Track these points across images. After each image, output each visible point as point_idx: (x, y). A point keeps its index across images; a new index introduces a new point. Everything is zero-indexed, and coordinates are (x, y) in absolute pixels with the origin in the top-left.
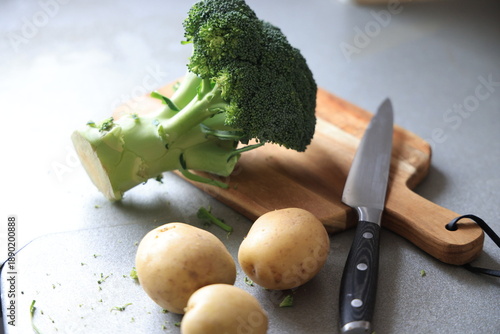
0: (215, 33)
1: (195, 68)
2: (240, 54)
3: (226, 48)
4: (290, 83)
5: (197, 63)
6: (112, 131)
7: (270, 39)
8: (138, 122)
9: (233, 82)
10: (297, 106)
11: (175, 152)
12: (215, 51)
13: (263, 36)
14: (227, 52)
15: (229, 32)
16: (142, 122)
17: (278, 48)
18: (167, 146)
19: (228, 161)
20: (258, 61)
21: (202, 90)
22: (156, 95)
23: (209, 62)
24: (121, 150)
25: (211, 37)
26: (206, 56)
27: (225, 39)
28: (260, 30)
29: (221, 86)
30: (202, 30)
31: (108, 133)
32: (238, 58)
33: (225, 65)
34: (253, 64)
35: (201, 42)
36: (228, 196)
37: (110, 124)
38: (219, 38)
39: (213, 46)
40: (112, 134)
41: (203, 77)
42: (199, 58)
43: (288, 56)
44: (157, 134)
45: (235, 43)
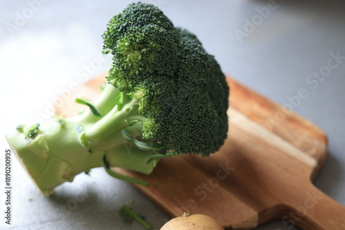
0: (132, 47)
1: (113, 81)
2: (157, 69)
3: (144, 62)
4: (206, 94)
5: (115, 75)
6: (37, 138)
7: (187, 51)
8: (64, 127)
9: (150, 98)
10: (213, 118)
11: (99, 154)
12: (132, 65)
13: (180, 48)
14: (144, 67)
15: (147, 47)
16: (68, 126)
17: (195, 60)
18: (90, 151)
19: (148, 162)
20: (175, 74)
21: (121, 100)
22: (80, 101)
23: (127, 75)
24: (46, 156)
25: (129, 51)
26: (124, 70)
27: (143, 54)
28: (177, 42)
29: (139, 100)
30: (119, 44)
31: (33, 141)
32: (156, 73)
33: (142, 80)
34: (171, 77)
35: (119, 56)
36: (148, 192)
37: (36, 131)
38: (136, 52)
39: (130, 61)
40: (37, 143)
41: (122, 90)
42: (117, 72)
43: (205, 67)
44: (80, 140)
45: (152, 57)
